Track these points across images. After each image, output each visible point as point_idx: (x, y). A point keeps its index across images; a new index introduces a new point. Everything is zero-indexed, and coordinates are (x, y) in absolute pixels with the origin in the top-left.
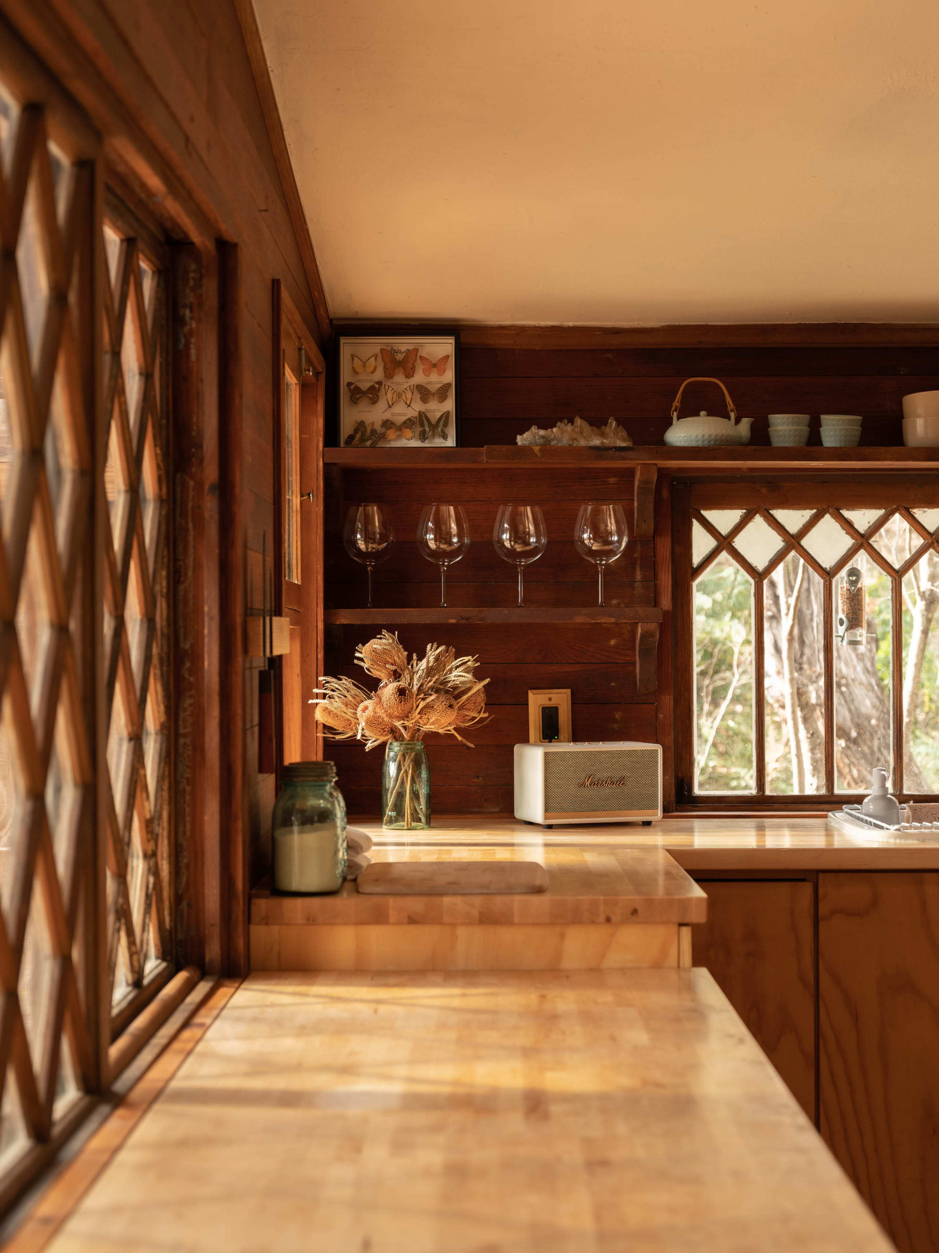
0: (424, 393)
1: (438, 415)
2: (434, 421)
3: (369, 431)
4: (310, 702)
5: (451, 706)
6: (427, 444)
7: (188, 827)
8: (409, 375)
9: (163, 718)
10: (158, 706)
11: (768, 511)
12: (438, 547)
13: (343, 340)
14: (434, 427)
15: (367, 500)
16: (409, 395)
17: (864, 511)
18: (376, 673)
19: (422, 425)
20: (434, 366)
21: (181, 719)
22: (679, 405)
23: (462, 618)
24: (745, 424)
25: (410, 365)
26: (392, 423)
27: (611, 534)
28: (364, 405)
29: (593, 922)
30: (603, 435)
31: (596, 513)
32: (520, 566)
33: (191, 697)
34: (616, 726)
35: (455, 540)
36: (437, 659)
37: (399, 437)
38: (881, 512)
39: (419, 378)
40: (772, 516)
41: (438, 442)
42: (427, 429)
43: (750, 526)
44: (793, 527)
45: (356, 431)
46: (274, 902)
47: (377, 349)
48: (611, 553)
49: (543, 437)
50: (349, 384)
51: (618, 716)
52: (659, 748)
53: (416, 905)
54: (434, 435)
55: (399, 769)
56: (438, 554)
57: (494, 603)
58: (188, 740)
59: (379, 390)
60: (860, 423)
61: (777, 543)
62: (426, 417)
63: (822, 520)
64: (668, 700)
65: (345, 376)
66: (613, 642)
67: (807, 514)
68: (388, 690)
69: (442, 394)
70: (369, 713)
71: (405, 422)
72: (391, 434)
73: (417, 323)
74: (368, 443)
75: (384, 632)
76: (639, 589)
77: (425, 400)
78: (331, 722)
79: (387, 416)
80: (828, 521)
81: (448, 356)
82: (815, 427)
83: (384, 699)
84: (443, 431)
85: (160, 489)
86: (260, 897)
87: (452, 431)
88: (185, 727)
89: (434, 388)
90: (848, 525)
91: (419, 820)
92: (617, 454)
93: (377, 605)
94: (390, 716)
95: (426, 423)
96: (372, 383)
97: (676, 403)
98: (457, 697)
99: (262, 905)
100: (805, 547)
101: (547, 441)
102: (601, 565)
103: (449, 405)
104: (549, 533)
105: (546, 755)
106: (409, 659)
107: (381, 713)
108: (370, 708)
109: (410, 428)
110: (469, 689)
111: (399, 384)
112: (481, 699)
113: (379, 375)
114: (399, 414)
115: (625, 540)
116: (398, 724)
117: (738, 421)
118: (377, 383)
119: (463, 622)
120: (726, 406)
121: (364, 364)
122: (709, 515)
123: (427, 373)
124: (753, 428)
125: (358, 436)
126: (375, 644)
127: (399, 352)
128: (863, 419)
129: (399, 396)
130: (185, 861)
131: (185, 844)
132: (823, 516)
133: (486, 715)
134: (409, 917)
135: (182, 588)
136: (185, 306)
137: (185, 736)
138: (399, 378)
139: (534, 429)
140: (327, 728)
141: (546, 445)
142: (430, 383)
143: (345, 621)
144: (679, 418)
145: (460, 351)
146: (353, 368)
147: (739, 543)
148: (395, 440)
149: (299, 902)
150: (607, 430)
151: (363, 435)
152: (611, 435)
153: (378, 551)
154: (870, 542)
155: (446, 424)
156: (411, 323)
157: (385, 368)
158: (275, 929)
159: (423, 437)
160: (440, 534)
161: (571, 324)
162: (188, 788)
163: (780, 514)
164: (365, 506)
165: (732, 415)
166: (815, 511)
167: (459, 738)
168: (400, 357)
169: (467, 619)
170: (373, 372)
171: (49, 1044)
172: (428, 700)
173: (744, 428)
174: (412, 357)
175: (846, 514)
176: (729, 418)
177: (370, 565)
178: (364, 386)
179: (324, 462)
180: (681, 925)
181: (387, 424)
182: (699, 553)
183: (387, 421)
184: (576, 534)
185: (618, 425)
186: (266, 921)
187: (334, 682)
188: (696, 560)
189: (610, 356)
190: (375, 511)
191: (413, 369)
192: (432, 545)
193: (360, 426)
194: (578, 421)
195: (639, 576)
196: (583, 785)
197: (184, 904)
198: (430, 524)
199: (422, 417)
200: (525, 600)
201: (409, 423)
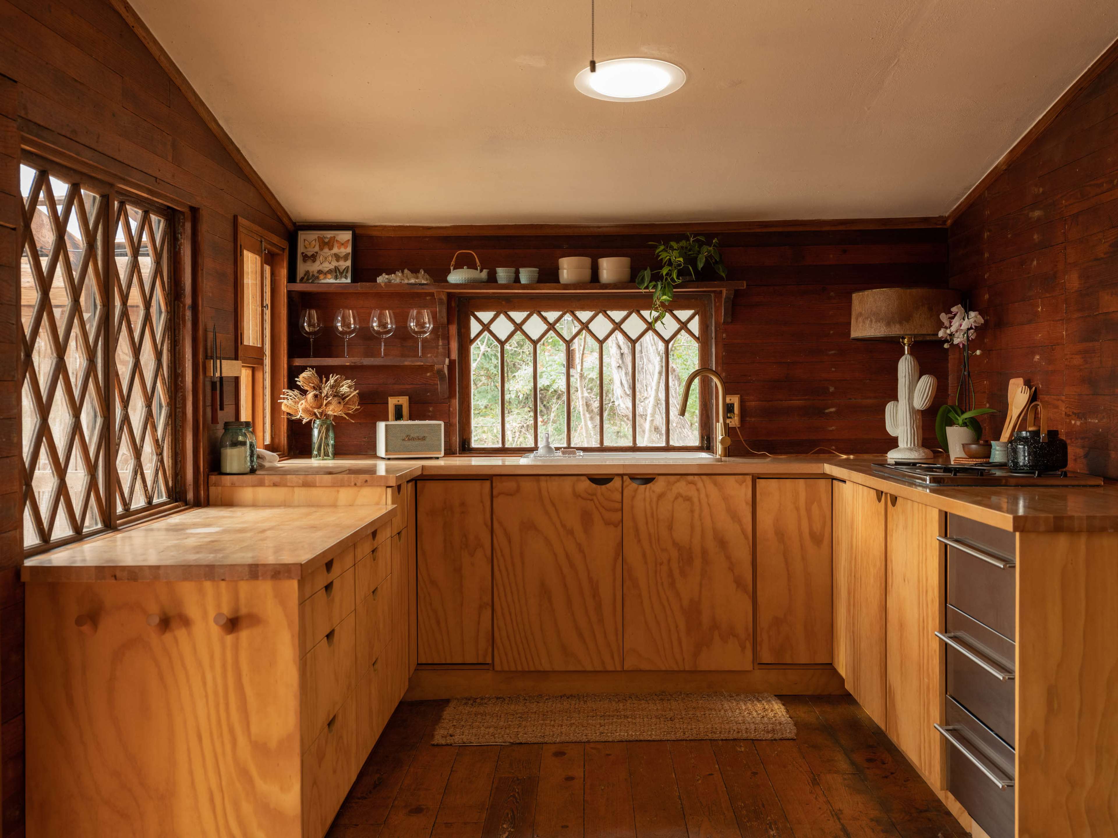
0: (337, 257)
1: (344, 267)
2: (341, 271)
3: (311, 275)
4: (279, 401)
5: (340, 403)
6: (338, 281)
7: (181, 445)
8: (331, 249)
9: (168, 400)
10: (166, 395)
11: (506, 313)
12: (343, 330)
13: (300, 233)
14: (341, 273)
15: (311, 307)
16: (330, 258)
17: (552, 312)
18: (306, 388)
19: (336, 272)
20: (343, 244)
21: (177, 402)
22: (454, 263)
23: (352, 363)
24: (485, 271)
25: (331, 244)
26: (322, 271)
27: (426, 323)
28: (309, 263)
29: (349, 486)
30: (417, 278)
31: (419, 314)
32: (383, 338)
33: (181, 392)
34: (430, 414)
35: (353, 326)
36: (336, 381)
37: (325, 278)
38: (561, 313)
39: (335, 250)
40: (508, 315)
41: (344, 280)
42: (338, 274)
43: (498, 320)
44: (518, 321)
45: (305, 275)
46: (218, 477)
47: (316, 237)
48: (425, 332)
49: (387, 279)
50: (303, 253)
51: (431, 409)
52: (442, 423)
53: (276, 478)
54: (341, 277)
55: (319, 432)
56: (343, 333)
57: (372, 355)
58: (180, 410)
59: (316, 255)
60: (537, 272)
61: (511, 327)
62: (338, 268)
63: (532, 317)
64: (456, 402)
65: (301, 249)
66: (428, 374)
67: (525, 314)
68: (310, 396)
69: (346, 258)
70: (303, 406)
71: (328, 271)
72: (321, 276)
73: (335, 224)
74: (310, 281)
75: (308, 368)
76: (441, 350)
77: (338, 261)
78: (289, 411)
79: (320, 268)
80: (535, 317)
81: (349, 240)
82: (517, 273)
83: (308, 400)
84: (346, 275)
85: (167, 308)
86: (212, 475)
87: (349, 275)
88: (179, 405)
89: (342, 255)
90: (545, 319)
91: (328, 456)
92: (420, 286)
93: (315, 356)
94: (312, 407)
95: (338, 272)
96: (313, 253)
97: (453, 263)
98: (343, 399)
99: (213, 478)
100: (524, 330)
101: (390, 281)
102: (420, 338)
103: (349, 263)
104: (396, 323)
105: (386, 425)
106: (321, 381)
107: (308, 406)
108: (304, 404)
109: (330, 274)
110: (350, 395)
111: (326, 253)
112: (357, 400)
113: (317, 249)
114: (326, 267)
115: (432, 326)
116: (316, 410)
117: (481, 271)
118: (316, 252)
119: (353, 364)
120: (476, 264)
121: (310, 244)
122: (478, 314)
123: (339, 248)
124: (489, 274)
125: (306, 278)
126: (305, 375)
127: (327, 238)
128: (539, 270)
129: (326, 258)
130: (179, 459)
131: (179, 452)
132: (532, 315)
133: (359, 407)
134: (274, 483)
135: (177, 348)
136: (179, 233)
137: (179, 408)
138: (326, 250)
139: (384, 275)
140: (288, 414)
141: (389, 283)
142: (341, 252)
143: (297, 364)
144: (454, 269)
145: (355, 237)
146: (305, 246)
147: (492, 328)
148: (323, 279)
149: (228, 477)
150: (419, 275)
151: (308, 277)
152: (421, 278)
153: (315, 332)
154: (555, 327)
155: (347, 272)
156: (333, 224)
157: (320, 246)
158: (220, 488)
159: (336, 278)
160: (344, 323)
161: (408, 225)
162: (181, 429)
163: (512, 314)
164: (309, 310)
165: (479, 268)
166: (529, 312)
167: (347, 418)
168: (327, 240)
169: (355, 363)
170: (314, 247)
171: (84, 504)
172: (328, 400)
173: (484, 275)
174: (332, 240)
175: (544, 314)
176: (477, 269)
177: (312, 338)
178: (309, 254)
179: (289, 289)
180: (387, 487)
181: (320, 272)
182: (474, 332)
183: (320, 270)
184: (408, 323)
185: (425, 272)
186: (216, 485)
187: (290, 393)
188: (473, 336)
189: (427, 239)
190: (314, 312)
191: (333, 246)
192: (340, 329)
193: (307, 273)
194: (406, 271)
195: (441, 343)
196: (403, 440)
197: (179, 477)
198: (339, 318)
199: (336, 269)
200: (385, 355)
201: (330, 272)
